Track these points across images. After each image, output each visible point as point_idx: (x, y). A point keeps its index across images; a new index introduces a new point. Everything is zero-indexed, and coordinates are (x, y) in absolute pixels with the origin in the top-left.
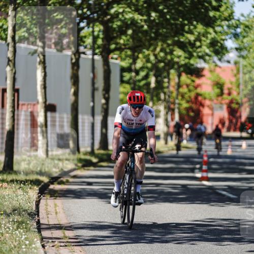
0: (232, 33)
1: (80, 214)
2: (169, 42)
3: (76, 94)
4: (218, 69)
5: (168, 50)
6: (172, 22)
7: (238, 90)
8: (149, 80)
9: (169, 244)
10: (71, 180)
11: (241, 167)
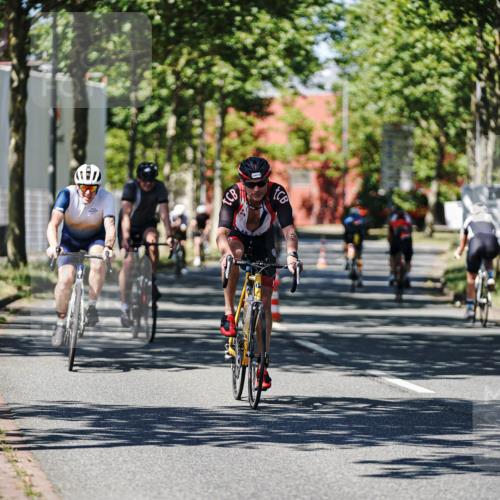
0: (329, 31)
1: (28, 386)
2: (205, 47)
3: (20, 149)
4: (300, 102)
5: (201, 64)
6: (211, 8)
7: (338, 141)
8: (163, 122)
9: (204, 446)
10: (10, 318)
11: (344, 294)
